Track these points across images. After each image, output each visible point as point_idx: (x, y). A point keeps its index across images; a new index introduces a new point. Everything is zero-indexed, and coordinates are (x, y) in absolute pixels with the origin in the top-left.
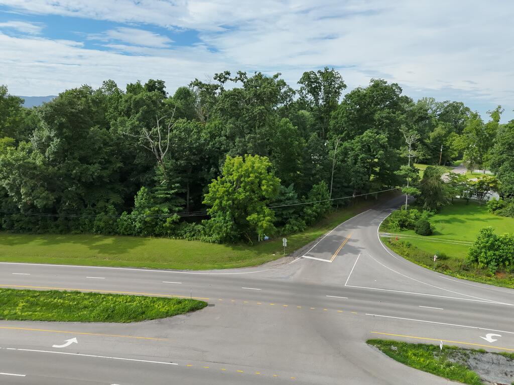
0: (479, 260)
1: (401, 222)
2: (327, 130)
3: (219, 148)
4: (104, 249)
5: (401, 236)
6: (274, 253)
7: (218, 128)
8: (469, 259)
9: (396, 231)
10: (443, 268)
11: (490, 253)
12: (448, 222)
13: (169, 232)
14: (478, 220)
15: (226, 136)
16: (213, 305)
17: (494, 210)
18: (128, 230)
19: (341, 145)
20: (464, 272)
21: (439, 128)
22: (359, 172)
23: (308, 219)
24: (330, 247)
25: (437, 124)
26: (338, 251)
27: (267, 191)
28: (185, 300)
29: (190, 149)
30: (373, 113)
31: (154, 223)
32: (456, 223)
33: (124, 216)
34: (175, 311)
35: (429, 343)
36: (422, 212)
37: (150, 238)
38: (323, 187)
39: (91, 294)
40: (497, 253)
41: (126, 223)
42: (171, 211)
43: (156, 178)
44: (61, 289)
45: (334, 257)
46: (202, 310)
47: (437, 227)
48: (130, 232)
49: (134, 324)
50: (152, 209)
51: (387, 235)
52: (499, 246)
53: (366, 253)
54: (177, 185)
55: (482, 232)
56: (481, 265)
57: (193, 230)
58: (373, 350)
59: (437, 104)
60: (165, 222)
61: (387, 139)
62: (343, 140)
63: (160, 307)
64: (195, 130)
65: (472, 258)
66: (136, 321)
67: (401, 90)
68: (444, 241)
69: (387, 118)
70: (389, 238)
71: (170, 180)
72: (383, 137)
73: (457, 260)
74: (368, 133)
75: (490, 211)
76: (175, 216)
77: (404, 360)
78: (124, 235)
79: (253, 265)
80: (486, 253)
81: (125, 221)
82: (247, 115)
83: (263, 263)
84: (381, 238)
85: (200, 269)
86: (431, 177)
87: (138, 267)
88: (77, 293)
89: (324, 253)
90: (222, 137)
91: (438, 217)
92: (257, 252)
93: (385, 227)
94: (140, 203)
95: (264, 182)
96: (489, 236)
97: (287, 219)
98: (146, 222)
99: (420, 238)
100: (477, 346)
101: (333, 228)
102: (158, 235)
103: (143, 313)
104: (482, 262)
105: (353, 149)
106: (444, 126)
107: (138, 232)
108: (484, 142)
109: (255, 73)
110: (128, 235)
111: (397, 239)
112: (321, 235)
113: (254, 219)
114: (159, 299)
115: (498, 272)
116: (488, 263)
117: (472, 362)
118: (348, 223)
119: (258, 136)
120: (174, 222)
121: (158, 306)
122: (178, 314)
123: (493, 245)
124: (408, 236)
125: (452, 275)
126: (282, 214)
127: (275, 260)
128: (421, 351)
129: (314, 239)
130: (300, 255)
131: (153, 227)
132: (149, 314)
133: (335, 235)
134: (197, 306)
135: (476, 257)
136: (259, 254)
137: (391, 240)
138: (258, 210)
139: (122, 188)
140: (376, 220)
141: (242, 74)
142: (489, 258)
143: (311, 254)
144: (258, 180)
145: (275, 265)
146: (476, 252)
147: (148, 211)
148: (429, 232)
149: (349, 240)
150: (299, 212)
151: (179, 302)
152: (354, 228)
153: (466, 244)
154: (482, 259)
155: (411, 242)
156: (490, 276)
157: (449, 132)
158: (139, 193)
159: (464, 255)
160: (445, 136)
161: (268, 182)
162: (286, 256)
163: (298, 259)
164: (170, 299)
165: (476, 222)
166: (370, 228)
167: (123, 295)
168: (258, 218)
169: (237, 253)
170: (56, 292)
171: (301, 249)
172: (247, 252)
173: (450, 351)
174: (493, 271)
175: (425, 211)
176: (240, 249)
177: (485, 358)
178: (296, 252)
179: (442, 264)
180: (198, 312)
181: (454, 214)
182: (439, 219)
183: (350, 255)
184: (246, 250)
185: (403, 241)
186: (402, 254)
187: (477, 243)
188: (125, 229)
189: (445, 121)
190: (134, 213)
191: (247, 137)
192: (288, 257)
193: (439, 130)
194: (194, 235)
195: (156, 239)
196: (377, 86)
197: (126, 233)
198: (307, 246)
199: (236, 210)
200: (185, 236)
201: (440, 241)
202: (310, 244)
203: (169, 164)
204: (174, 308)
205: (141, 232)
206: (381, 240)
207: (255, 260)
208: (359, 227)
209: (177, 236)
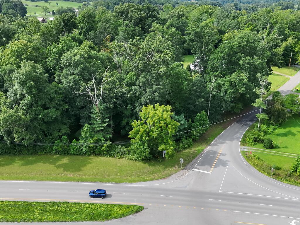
0: (297, 171)
1: (254, 139)
5: (254, 150)
6: (174, 167)
7: (133, 78)
8: (292, 169)
9: (251, 146)
10: (276, 175)
12: (285, 135)
13: (105, 153)
15: (139, 85)
16: (147, 208)
20: (288, 178)
21: (290, 38)
23: (194, 138)
24: (209, 161)
26: (214, 164)
27: (171, 132)
28: (131, 206)
29: (116, 97)
30: (239, 59)
31: (95, 148)
32: (290, 136)
33: (74, 143)
34: (127, 213)
37: (92, 157)
38: (204, 115)
41: (75, 148)
42: (106, 139)
43: (92, 115)
44: (57, 201)
45: (212, 169)
46: (142, 212)
47: (277, 141)
48: (78, 153)
49: (107, 222)
50: (94, 139)
51: (246, 148)
53: (231, 165)
54: (107, 120)
56: (298, 174)
60: (102, 146)
65: (294, 169)
68: (280, 154)
69: (248, 63)
70: (246, 152)
71: (103, 117)
72: (245, 77)
73: (285, 170)
76: (109, 143)
78: (74, 154)
79: (164, 178)
81: (75, 146)
82: (154, 72)
83: (169, 175)
84: (241, 151)
85: (132, 182)
86: (277, 102)
88: (67, 203)
89: (206, 166)
91: (280, 130)
92: (163, 166)
93: (244, 142)
94: (85, 135)
95: (169, 126)
98: (90, 148)
99: (266, 151)
101: (210, 144)
102: (98, 155)
103: (110, 215)
104: (299, 172)
107: (84, 153)
110: (77, 154)
111: (251, 153)
112: (203, 150)
114: (116, 205)
118: (219, 138)
120: (108, 146)
121: (117, 210)
122: (129, 215)
124: (258, 149)
125: (281, 180)
127: (176, 173)
129: (198, 154)
130: (191, 168)
131: (94, 150)
132: (113, 215)
133: (211, 150)
134: (139, 209)
135: (296, 168)
136: (166, 167)
137: (247, 153)
138: (165, 142)
140: (238, 135)
143: (198, 167)
144: (166, 125)
145: (177, 177)
146: (296, 166)
147: (91, 140)
148: (271, 146)
149: (221, 154)
150: (188, 135)
151: (128, 207)
152: (222, 143)
153: (293, 156)
154: (299, 170)
155: (259, 156)
158: (84, 128)
159: (289, 166)
161: (172, 126)
162: (183, 169)
163: (190, 172)
164: (122, 206)
166: (234, 142)
167: (94, 204)
169: (152, 168)
170: (54, 203)
171: (191, 163)
172: (158, 167)
175: (272, 125)
176: (153, 165)
178: (189, 166)
179: (276, 173)
181: (290, 127)
182: (280, 132)
183: (221, 167)
185: (255, 154)
186: (253, 165)
187: (297, 160)
188: (75, 151)
190: (81, 142)
192: (184, 170)
193: (290, 41)
194: (122, 155)
195: (97, 158)
197: (76, 154)
198: (194, 160)
200: (116, 156)
201: (277, 153)
202: (196, 158)
203: (102, 107)
204: (126, 211)
205: (86, 153)
206: (241, 153)
207: (164, 173)
208: (226, 142)
209: (111, 155)
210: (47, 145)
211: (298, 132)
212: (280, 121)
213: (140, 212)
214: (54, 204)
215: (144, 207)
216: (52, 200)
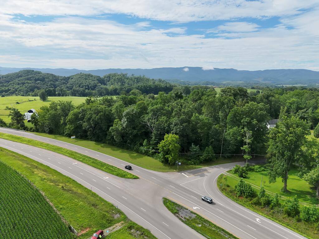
4: (132, 157)
5: (231, 175)
8: (234, 188)
9: (232, 173)
16: (140, 179)
18: (141, 152)
26: (197, 174)
28: (135, 176)
35: (179, 204)
37: (146, 156)
39: (119, 169)
43: (151, 137)
44: (114, 166)
45: (192, 176)
49: (120, 178)
51: (226, 173)
53: (205, 178)
60: (150, 152)
63: (129, 176)
66: (122, 177)
70: (224, 175)
71: (155, 138)
73: (231, 188)
76: (154, 150)
79: (163, 172)
81: (141, 149)
84: (222, 174)
89: (191, 174)
92: (170, 168)
93: (230, 171)
94: (144, 144)
98: (145, 151)
99: (236, 178)
102: (149, 156)
103: (124, 176)
104: (236, 191)
110: (141, 154)
117: (181, 210)
118: (220, 166)
120: (152, 152)
122: (131, 179)
124: (233, 176)
125: (223, 192)
127: (172, 172)
128: (172, 204)
130: (182, 172)
131: (147, 153)
132: (126, 177)
133: (205, 169)
134: (137, 178)
142: (238, 190)
143: (186, 173)
145: (170, 174)
146: (237, 186)
147: (146, 147)
149: (208, 172)
151: (133, 176)
156: (236, 197)
162: (177, 172)
163: (180, 173)
164: (132, 174)
169: (164, 167)
174: (238, 195)
177: (186, 211)
179: (225, 188)
183: (198, 177)
190: (143, 147)
198: (189, 170)
204: (131, 177)
205: (144, 154)
206: (220, 175)
207: (166, 171)
209: (153, 157)
210: (132, 146)
214: (112, 167)
216: (112, 165)
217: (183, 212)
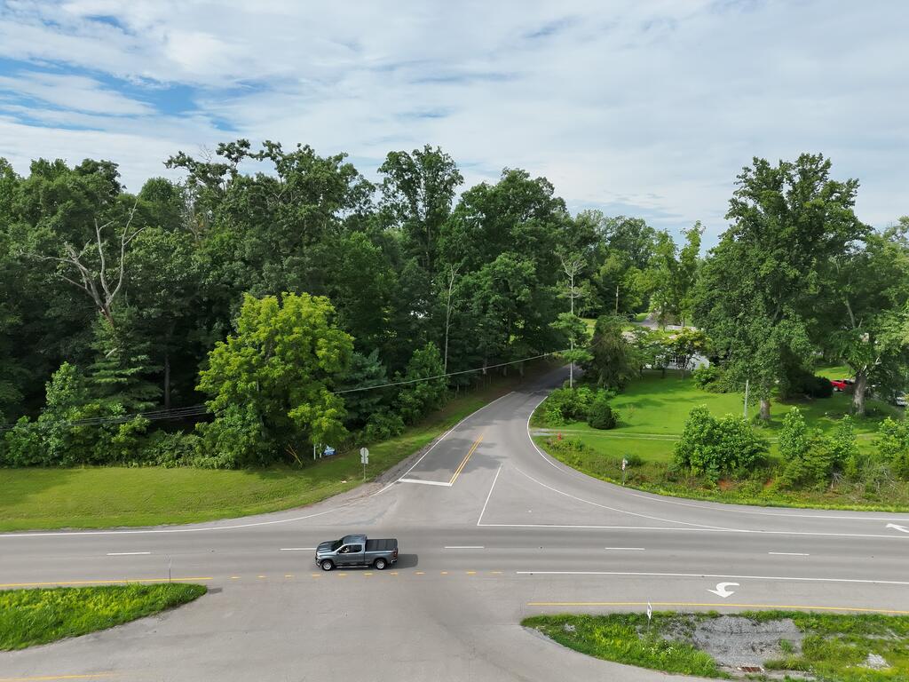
0: (691, 462)
1: (565, 410)
2: (433, 256)
3: (230, 284)
5: (566, 433)
6: (344, 479)
7: (228, 244)
8: (676, 461)
9: (557, 425)
10: (637, 480)
11: (708, 449)
12: (638, 405)
13: (124, 453)
14: (682, 400)
15: (243, 260)
16: (219, 590)
17: (704, 383)
18: (30, 454)
19: (459, 280)
20: (671, 485)
21: (611, 259)
22: (492, 326)
23: (407, 412)
24: (447, 461)
25: (609, 253)
26: (462, 465)
27: (328, 359)
28: (158, 586)
29: (169, 285)
30: (510, 225)
31: (90, 437)
32: (650, 407)
33: (23, 425)
34: (133, 610)
35: (627, 611)
36: (596, 392)
37: (82, 468)
38: (431, 353)
40: (718, 448)
41: (25, 441)
42: (130, 411)
43: (95, 346)
45: (456, 475)
46: (194, 603)
47: (623, 415)
48: (35, 459)
49: (34, 651)
50: (86, 407)
51: (543, 432)
52: (721, 436)
53: (509, 465)
54: (142, 357)
55: (692, 414)
56: (695, 470)
57: (177, 446)
58: (535, 637)
59: (605, 220)
60: (115, 433)
61: (534, 269)
62: (462, 271)
63: (101, 607)
64: (179, 249)
65: (680, 460)
66: (40, 643)
67: (553, 189)
68: (634, 436)
69: (532, 233)
70: (548, 437)
71: (127, 348)
72: (529, 266)
73: (657, 465)
74: (502, 258)
75: (698, 386)
76: (138, 421)
77: (589, 649)
78: (21, 465)
79: (304, 505)
80: (700, 449)
81: (25, 435)
82: (284, 221)
83: (322, 499)
84: (533, 438)
85: (192, 521)
86: (607, 331)
87: (51, 530)
89: (438, 471)
90: (235, 261)
91: (620, 399)
92: (310, 479)
93: (538, 420)
94: (58, 396)
95: (321, 342)
96: (704, 421)
97: (367, 414)
98: (72, 436)
99: (596, 434)
100: (705, 606)
101: (451, 428)
102: (99, 462)
103: (61, 623)
104: (696, 465)
105: (479, 287)
106: (618, 256)
107: (54, 458)
108: (680, 279)
109: (299, 145)
110: (32, 465)
111: (560, 438)
112: (431, 440)
113: (302, 415)
114: (97, 590)
115: (721, 480)
116: (705, 467)
117: (700, 636)
118: (475, 417)
119: (308, 259)
121: (95, 605)
122: (140, 617)
123: (710, 435)
124: (575, 432)
125: (652, 491)
126: (359, 406)
127: (346, 491)
128: (615, 628)
129: (418, 449)
130: (394, 478)
131: (89, 446)
132: (73, 623)
133: (454, 439)
135: (687, 457)
136: (314, 483)
137: (550, 440)
138: (312, 397)
139: (19, 369)
140: (523, 409)
141: (274, 146)
142: (707, 458)
143: (415, 474)
144: (310, 338)
145: (347, 501)
146: (685, 449)
147: (76, 413)
148: (610, 423)
149: (480, 445)
150: (390, 402)
151: (144, 592)
152: (484, 424)
153: (669, 438)
154: (696, 460)
155: (583, 441)
156: (709, 487)
157: (627, 266)
158: (57, 376)
159: (667, 456)
160: (622, 272)
161: (330, 341)
162: (367, 482)
163: (390, 486)
164: (121, 589)
165: (679, 403)
166: (514, 423)
167: (11, 591)
168: (311, 412)
169: (269, 485)
171: (396, 468)
172: (289, 481)
173: (664, 621)
174: (715, 478)
175: (601, 390)
176: (276, 477)
177: (719, 625)
178: (387, 474)
179: (635, 473)
180: (185, 608)
181: (645, 393)
182: (624, 402)
183: (482, 470)
184: (288, 478)
185: (570, 439)
186: (570, 463)
187: (686, 433)
188: (25, 453)
189: (621, 248)
190: (43, 420)
191: (286, 262)
192: (372, 484)
193: (612, 263)
194: (179, 456)
195: (96, 470)
196: (514, 180)
197: (26, 462)
198: (406, 461)
199: (267, 400)
200: (159, 459)
201: (628, 436)
202: (411, 457)
203: (125, 315)
204: (133, 604)
205: (60, 458)
206: (535, 443)
207: (307, 494)
208: (495, 421)
209: (143, 459)
211: (666, 400)
212: (621, 377)
213: (186, 605)
215: (209, 587)
217: (714, 640)
